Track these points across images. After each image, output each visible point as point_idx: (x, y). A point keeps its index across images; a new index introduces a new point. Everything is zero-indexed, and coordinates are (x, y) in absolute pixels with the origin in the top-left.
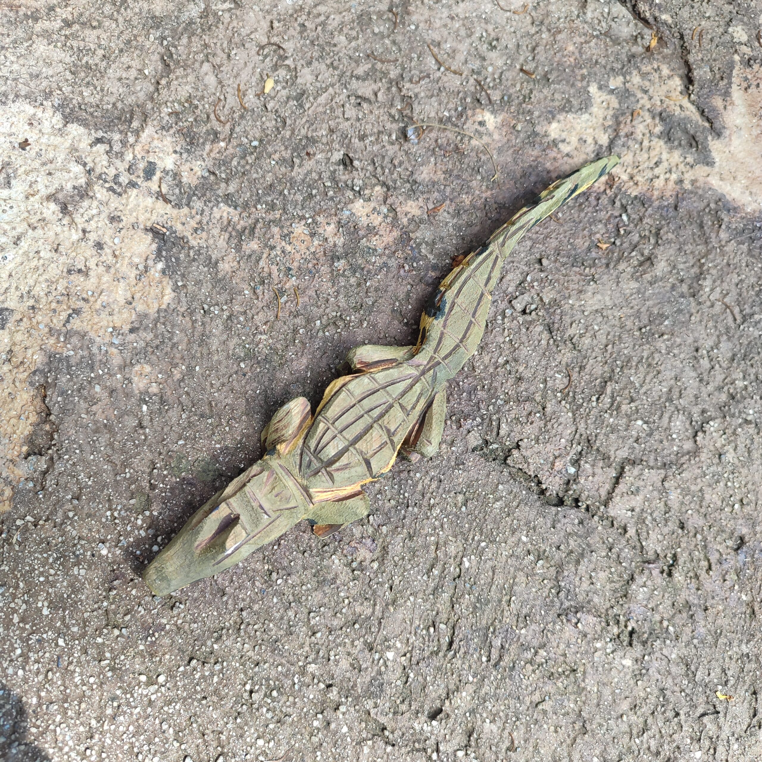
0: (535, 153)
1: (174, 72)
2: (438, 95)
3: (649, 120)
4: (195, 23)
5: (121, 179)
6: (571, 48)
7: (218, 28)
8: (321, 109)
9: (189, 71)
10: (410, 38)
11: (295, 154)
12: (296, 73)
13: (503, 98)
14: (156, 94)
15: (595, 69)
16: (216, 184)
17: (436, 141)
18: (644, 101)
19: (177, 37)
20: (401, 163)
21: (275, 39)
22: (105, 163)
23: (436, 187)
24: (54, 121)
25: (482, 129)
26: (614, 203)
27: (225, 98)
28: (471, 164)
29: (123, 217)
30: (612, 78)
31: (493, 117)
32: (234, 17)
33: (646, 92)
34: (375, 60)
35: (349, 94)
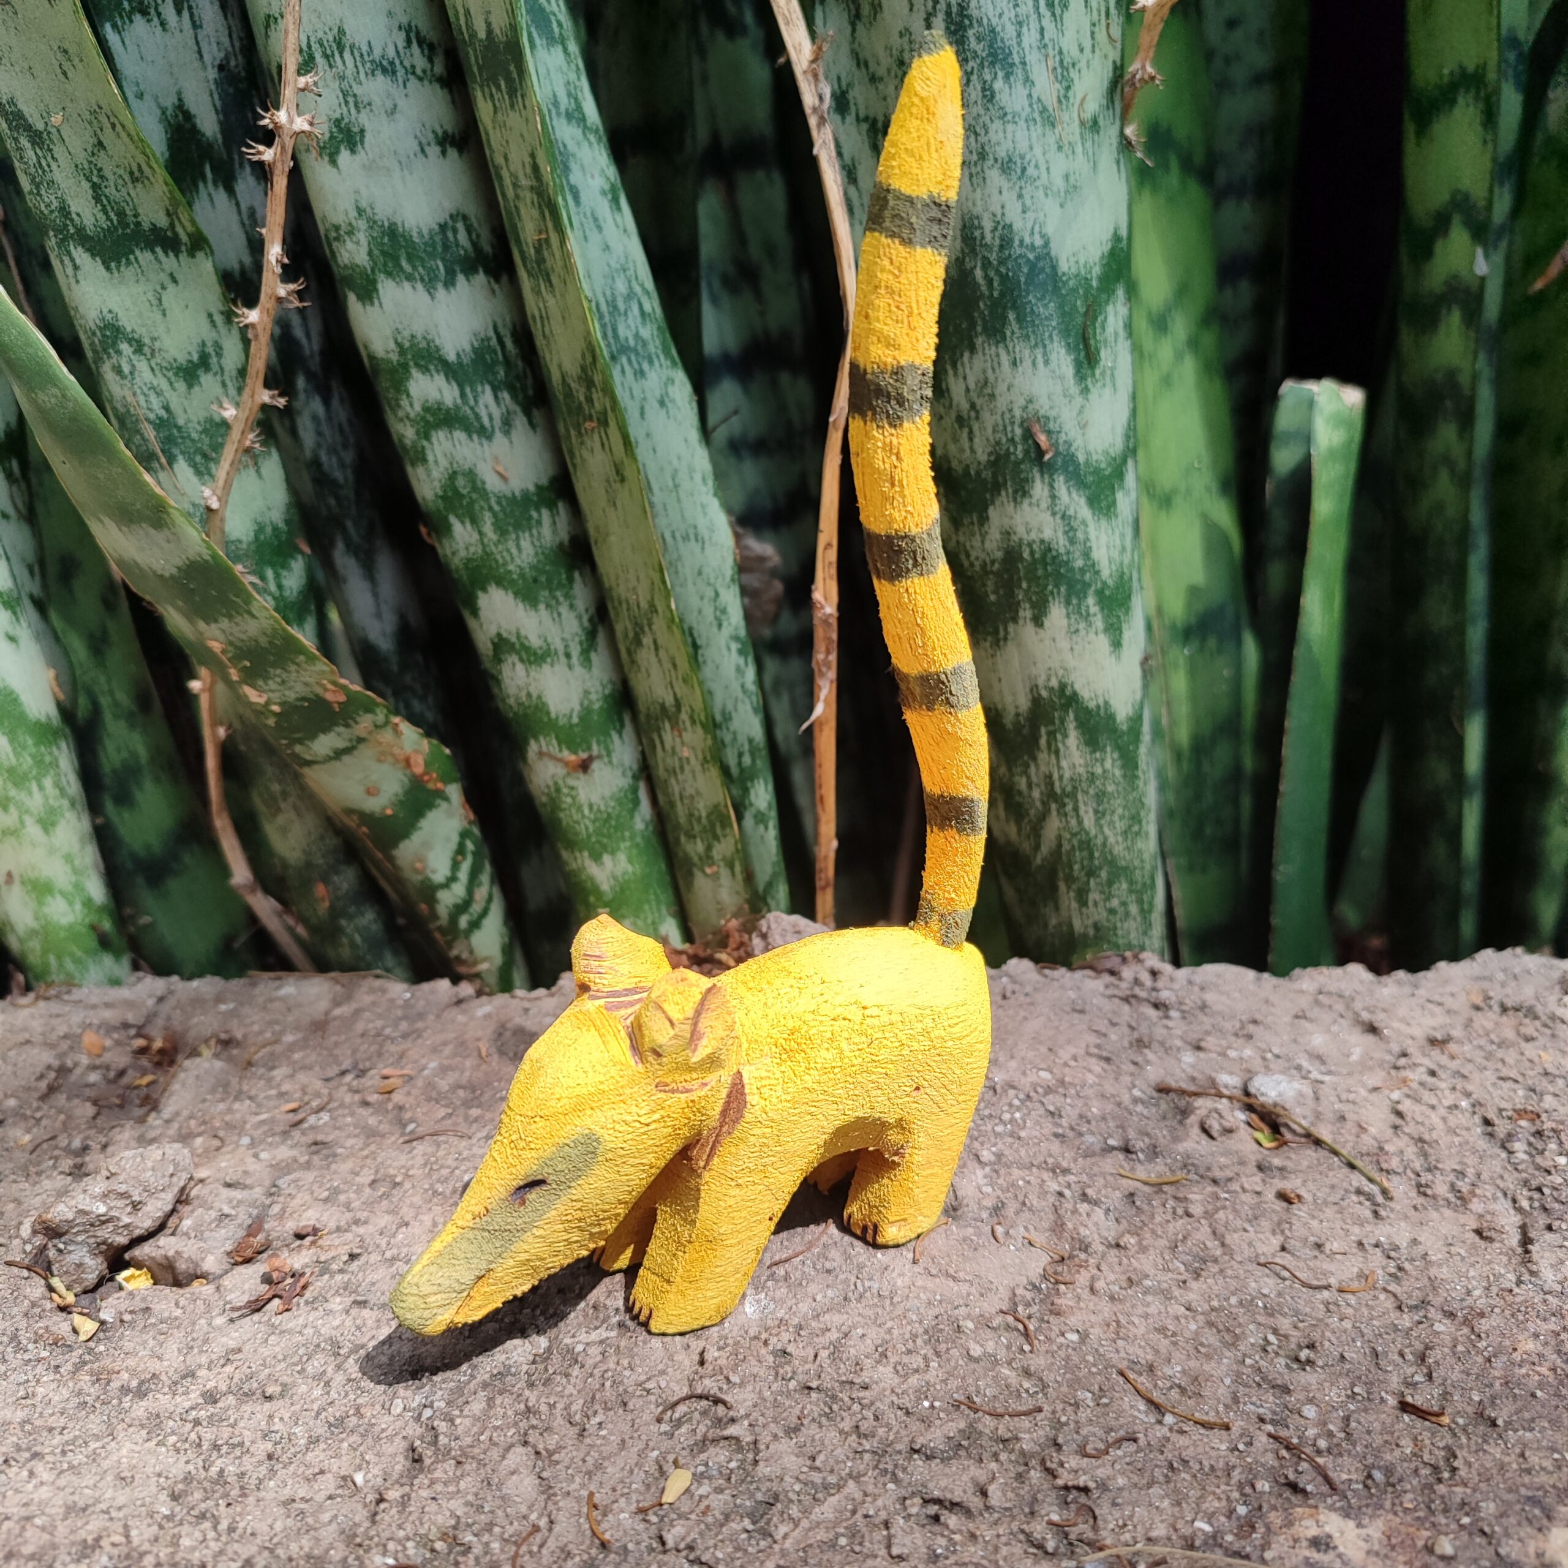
1: (429, 1472)
2: (1168, 1481)
4: (513, 1374)
6: (1531, 1346)
7: (567, 1375)
8: (821, 1535)
9: (470, 1467)
10: (1067, 1359)
12: (757, 1451)
13: (1369, 1476)
14: (366, 1524)
19: (460, 1401)
21: (709, 1385)
25: (1326, 1559)
27: (552, 1524)
31: (1351, 1524)
32: (611, 1351)
34: (976, 1411)
35: (904, 1493)
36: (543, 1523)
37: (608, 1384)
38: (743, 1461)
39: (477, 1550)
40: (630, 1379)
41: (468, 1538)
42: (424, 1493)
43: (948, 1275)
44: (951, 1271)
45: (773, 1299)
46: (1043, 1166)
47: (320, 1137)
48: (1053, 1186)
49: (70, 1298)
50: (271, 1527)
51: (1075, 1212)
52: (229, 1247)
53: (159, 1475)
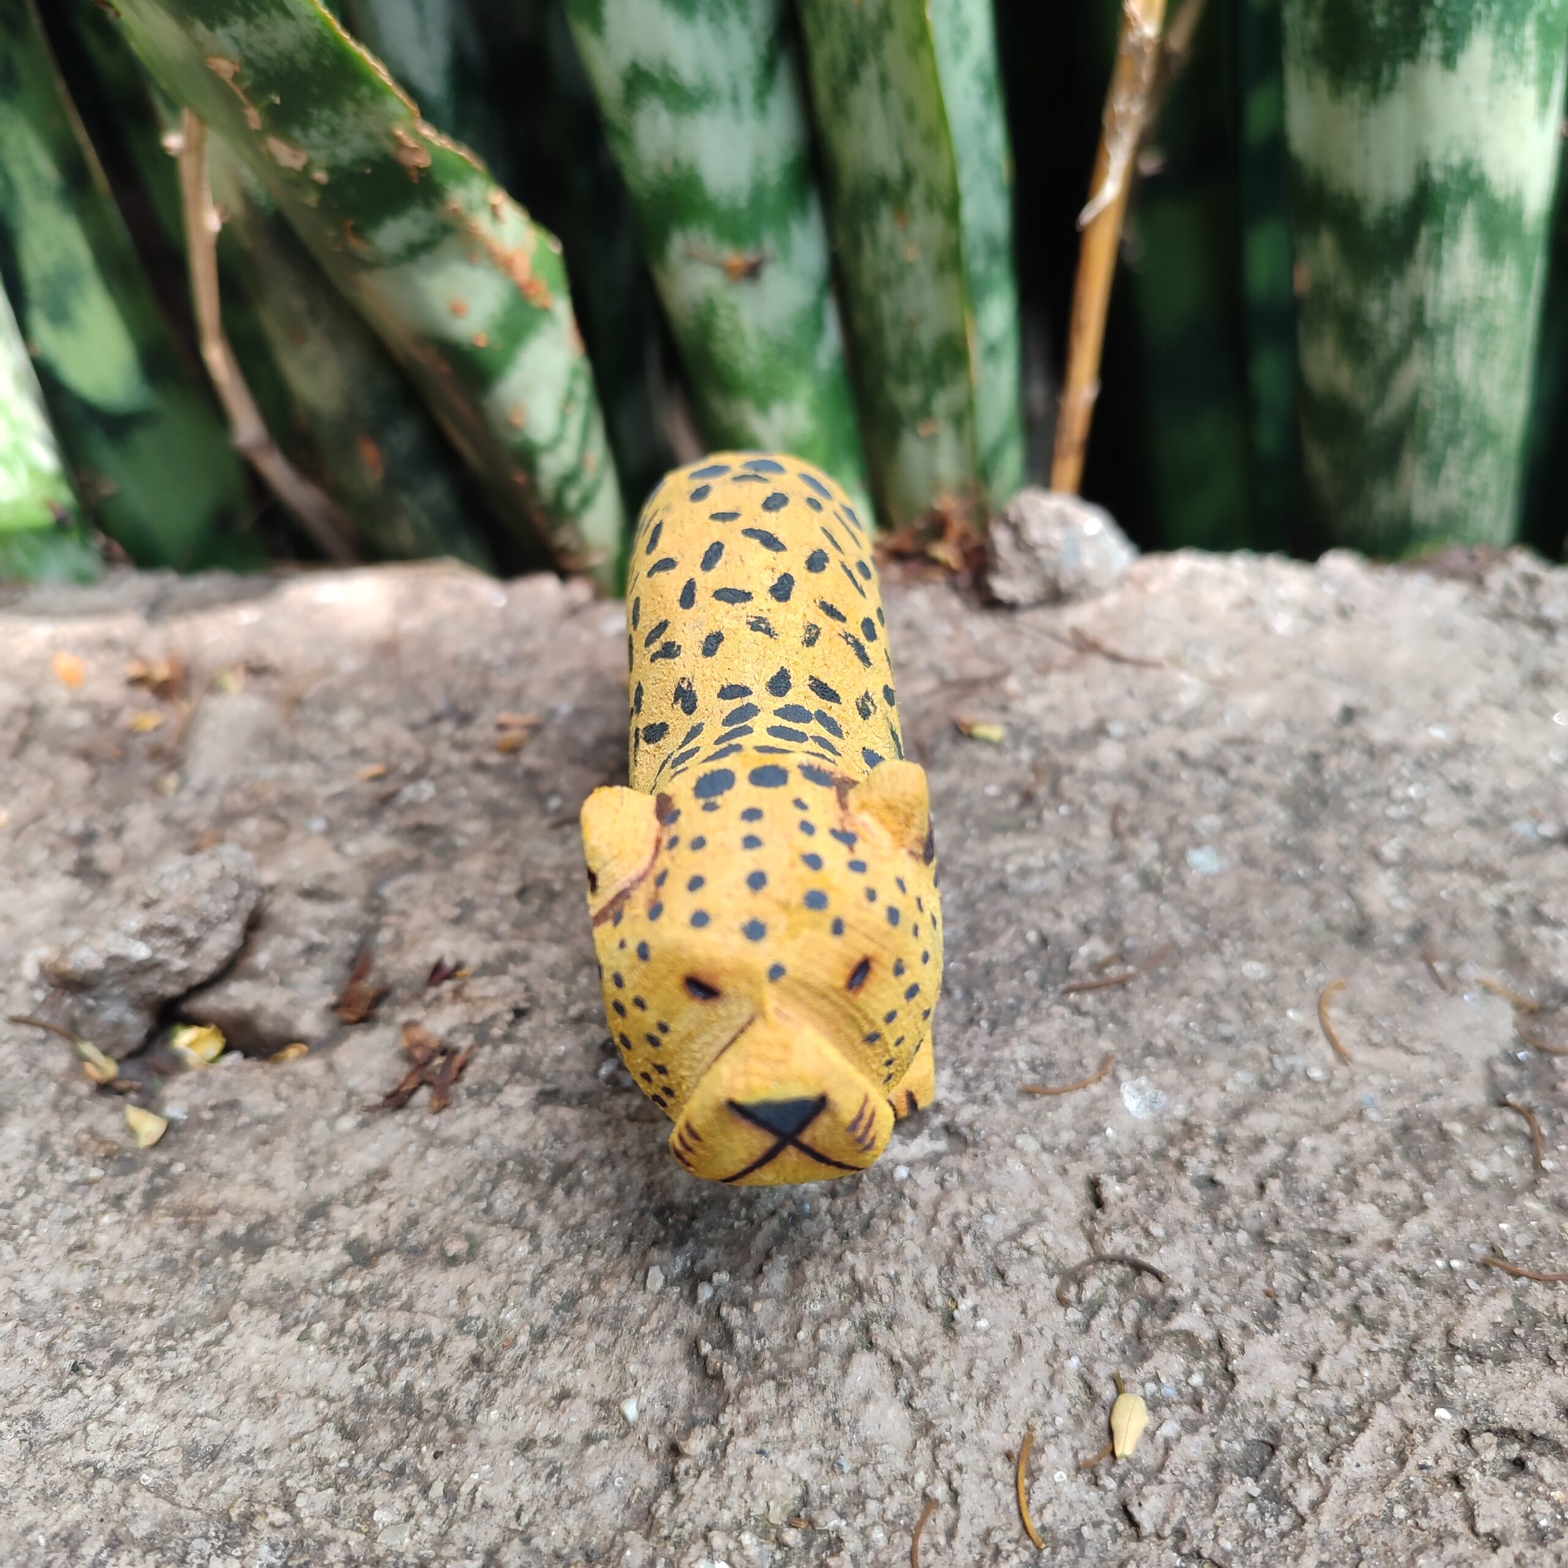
1: (740, 1401)
4: (811, 1215)
7: (895, 1221)
8: (1367, 1506)
9: (799, 1391)
12: (1227, 1360)
14: (666, 1498)
19: (749, 1268)
21: (1119, 1242)
27: (954, 1494)
32: (953, 1180)
34: (1517, 1275)
35: (1466, 1423)
36: (940, 1491)
37: (968, 1240)
38: (1206, 1372)
39: (853, 1544)
40: (996, 1227)
41: (831, 1521)
42: (745, 1444)
43: (1398, 1045)
44: (1403, 1040)
45: (1160, 1086)
46: (1466, 866)
47: (427, 819)
48: (1491, 897)
49: (110, 1069)
50: (513, 1493)
51: (1533, 939)
52: (331, 998)
53: (313, 1392)
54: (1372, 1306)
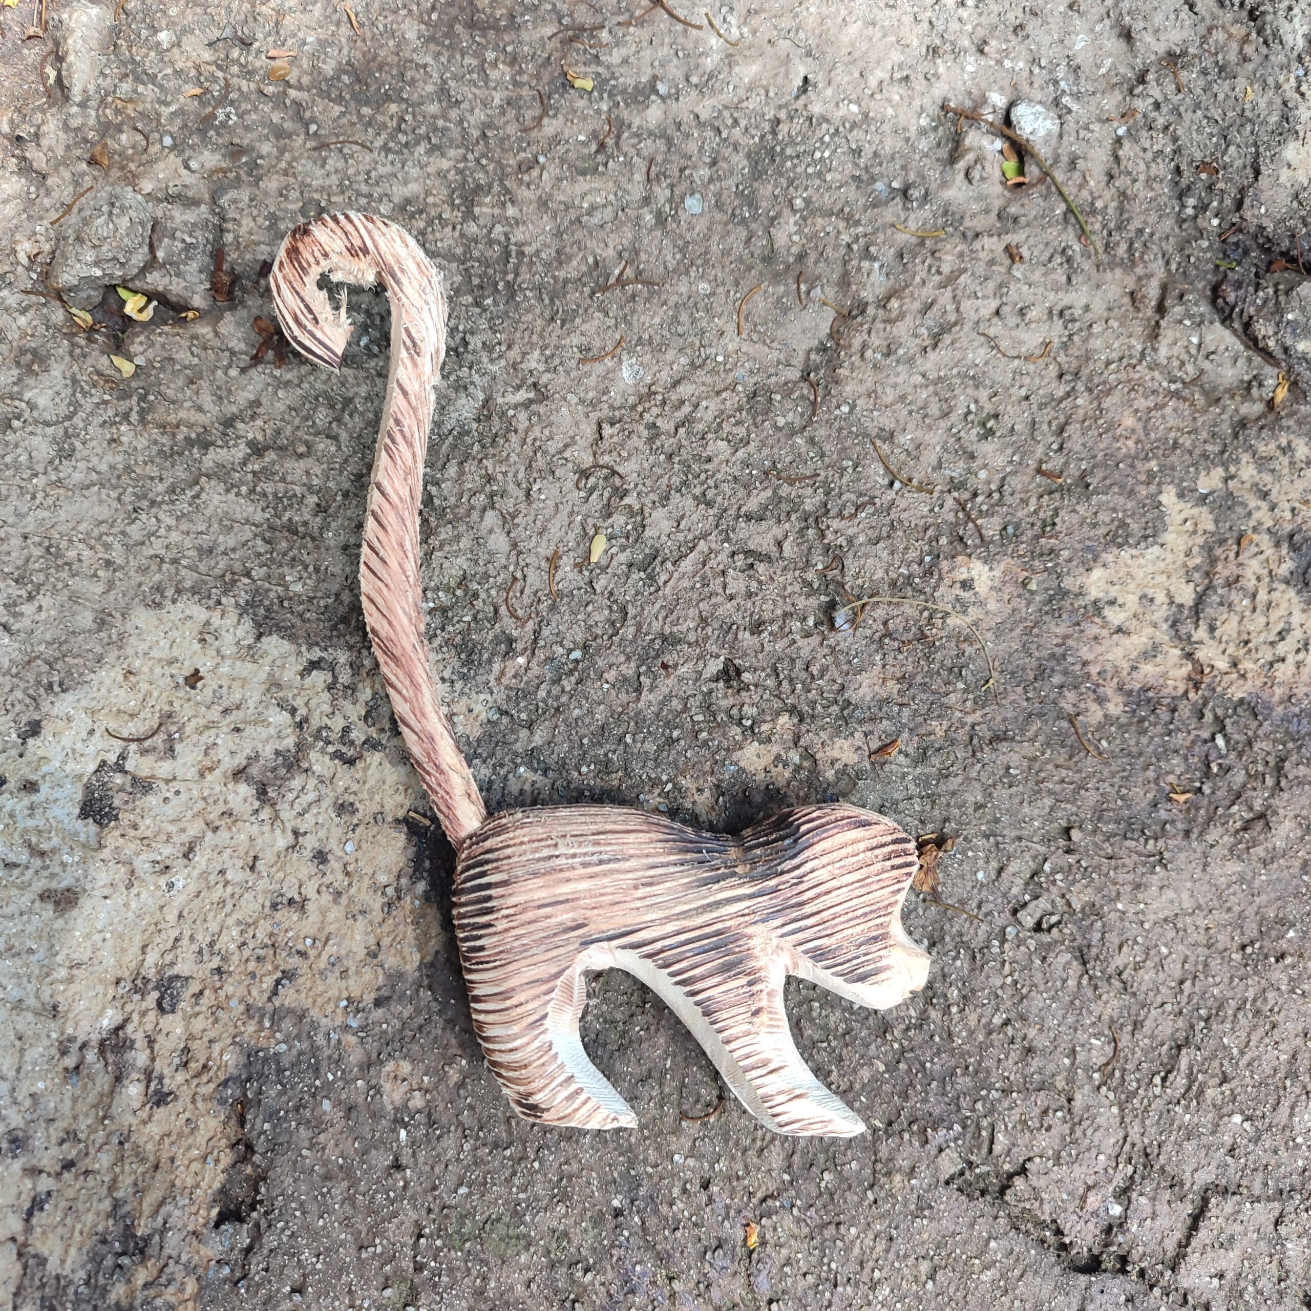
0: (1061, 630)
2: (889, 537)
3: (1269, 552)
4: (468, 433)
5: (353, 735)
6: (1129, 421)
8: (686, 583)
10: (840, 430)
11: (643, 669)
13: (1005, 529)
15: (1173, 458)
16: (513, 731)
17: (885, 623)
18: (1263, 515)
19: (439, 464)
20: (824, 671)
21: (606, 459)
22: (327, 708)
23: (885, 709)
24: (240, 633)
25: (966, 595)
26: (1202, 716)
28: (948, 663)
29: (357, 805)
30: (1203, 473)
31: (987, 568)
32: (535, 419)
33: (1265, 495)
34: (779, 479)
36: (519, 574)
37: (539, 453)
38: (634, 524)
39: (483, 595)
40: (552, 447)
41: (474, 586)
42: (439, 554)
43: (765, 343)
44: (768, 341)
45: (641, 364)
46: (841, 215)
47: (236, 139)
51: (859, 269)
52: (206, 284)
53: (248, 522)
54: (710, 494)
